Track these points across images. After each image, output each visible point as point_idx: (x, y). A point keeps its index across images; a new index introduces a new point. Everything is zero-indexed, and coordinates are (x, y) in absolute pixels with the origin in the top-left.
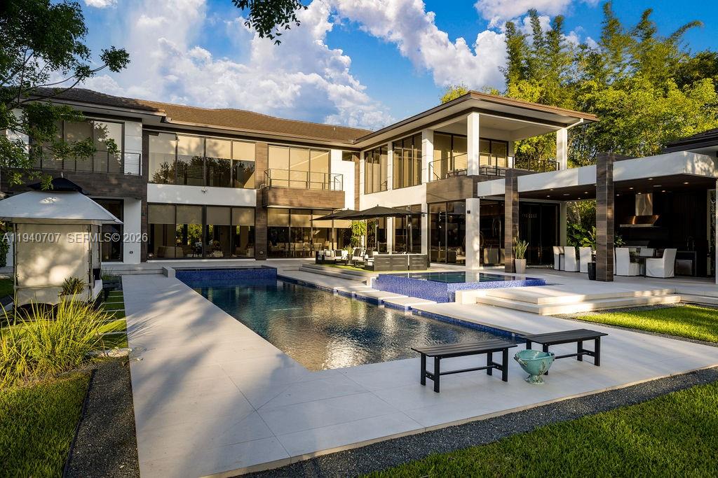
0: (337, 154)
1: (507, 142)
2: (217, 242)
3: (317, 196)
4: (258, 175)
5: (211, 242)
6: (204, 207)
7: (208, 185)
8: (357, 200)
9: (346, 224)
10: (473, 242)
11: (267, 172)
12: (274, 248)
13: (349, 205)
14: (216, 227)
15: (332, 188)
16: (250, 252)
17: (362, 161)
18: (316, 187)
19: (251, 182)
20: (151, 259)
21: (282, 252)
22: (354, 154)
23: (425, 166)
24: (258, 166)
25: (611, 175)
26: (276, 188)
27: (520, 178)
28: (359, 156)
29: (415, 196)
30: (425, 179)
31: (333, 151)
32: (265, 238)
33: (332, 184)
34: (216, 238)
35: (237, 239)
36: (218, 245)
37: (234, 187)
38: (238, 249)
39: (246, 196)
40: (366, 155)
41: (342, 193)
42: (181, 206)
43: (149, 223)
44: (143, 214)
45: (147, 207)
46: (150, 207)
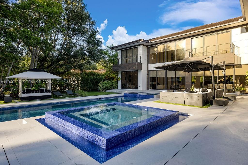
20: (151, 89)
32: (190, 82)
42: (159, 71)
43: (150, 77)
44: (147, 74)
45: (148, 72)
46: (150, 72)
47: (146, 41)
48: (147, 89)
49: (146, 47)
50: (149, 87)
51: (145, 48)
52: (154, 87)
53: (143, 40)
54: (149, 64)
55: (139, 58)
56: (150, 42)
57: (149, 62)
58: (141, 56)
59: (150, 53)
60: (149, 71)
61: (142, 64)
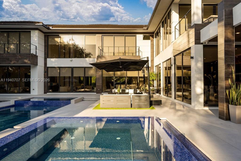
0: (140, 37)
6: (72, 68)
8: (152, 61)
17: (155, 39)
28: (153, 37)
31: (138, 36)
32: (101, 82)
33: (137, 53)
42: (62, 68)
43: (48, 76)
44: (45, 72)
45: (47, 69)
46: (49, 69)
47: (46, 25)
48: (45, 92)
49: (44, 34)
50: (47, 90)
51: (42, 36)
52: (56, 89)
53: (42, 23)
54: (48, 57)
55: (33, 47)
56: (51, 28)
57: (47, 56)
58: (37, 46)
59: (49, 44)
60: (48, 67)
61: (38, 57)
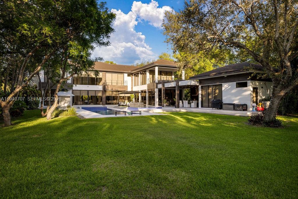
0: (126, 75)
1: (172, 72)
2: (92, 100)
3: (120, 87)
4: (103, 81)
5: (90, 101)
6: (88, 91)
7: (89, 85)
8: (132, 88)
9: (129, 95)
10: (157, 100)
11: (106, 81)
12: (108, 102)
13: (129, 89)
14: (91, 96)
15: (124, 85)
16: (101, 103)
17: (133, 76)
18: (119, 85)
19: (101, 84)
20: (74, 105)
21: (110, 103)
22: (131, 74)
23: (147, 79)
24: (103, 79)
25: (178, 84)
26: (108, 85)
27: (165, 84)
28: (132, 75)
29: (145, 88)
30: (147, 83)
32: (105, 99)
33: (124, 83)
34: (92, 99)
35: (97, 100)
36: (92, 101)
37: (96, 85)
38: (98, 102)
39: (99, 87)
40: (134, 75)
41: (127, 86)
45: (73, 91)
